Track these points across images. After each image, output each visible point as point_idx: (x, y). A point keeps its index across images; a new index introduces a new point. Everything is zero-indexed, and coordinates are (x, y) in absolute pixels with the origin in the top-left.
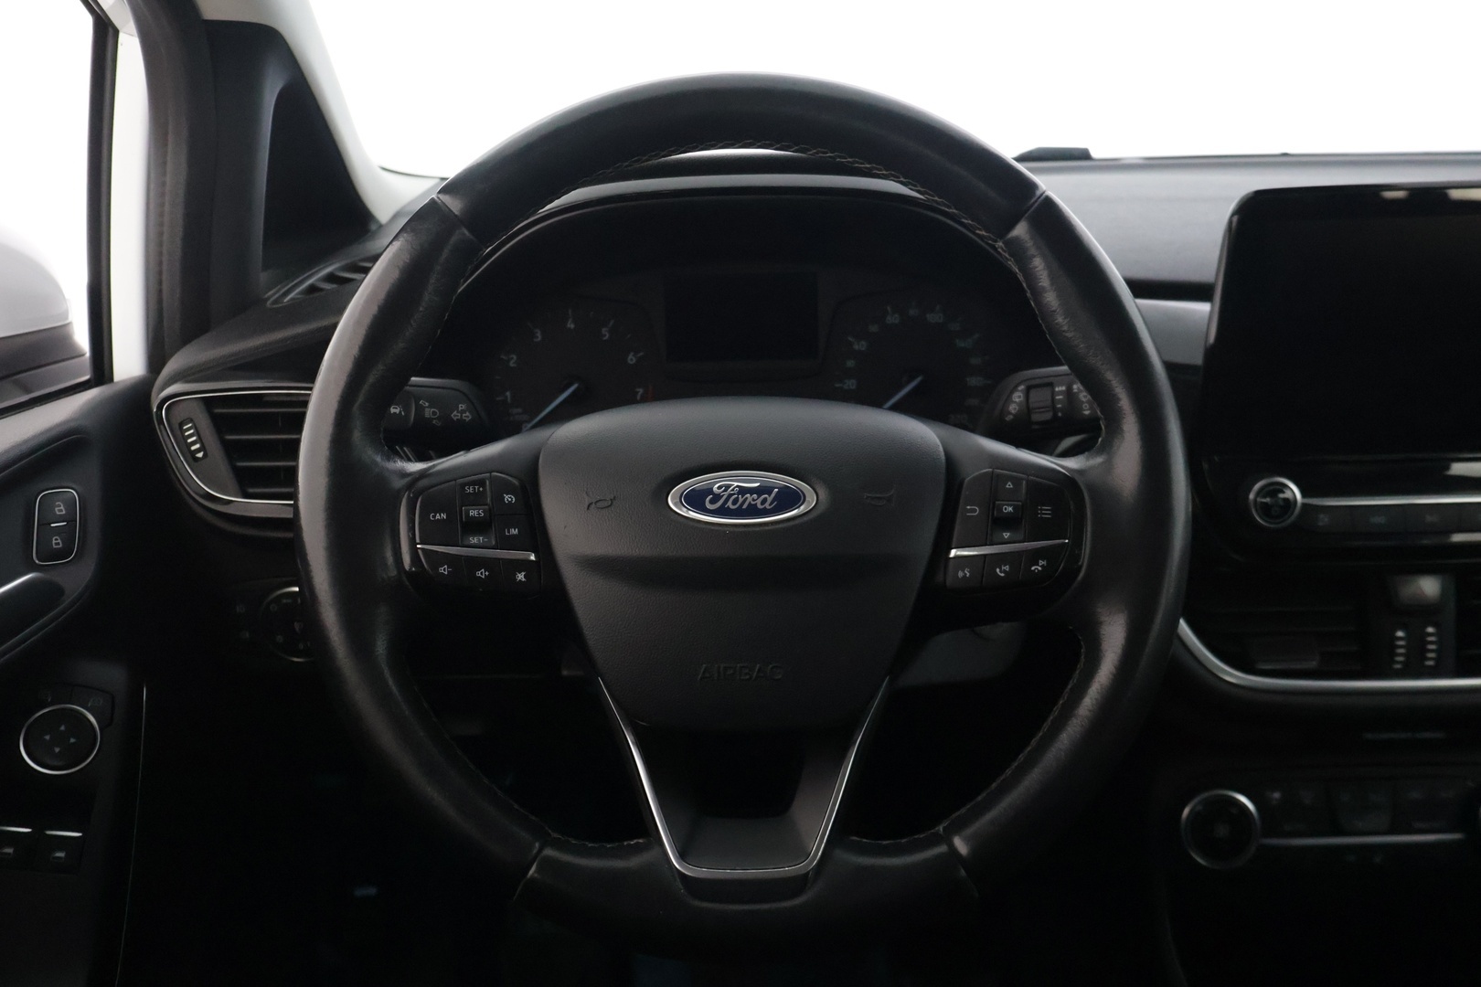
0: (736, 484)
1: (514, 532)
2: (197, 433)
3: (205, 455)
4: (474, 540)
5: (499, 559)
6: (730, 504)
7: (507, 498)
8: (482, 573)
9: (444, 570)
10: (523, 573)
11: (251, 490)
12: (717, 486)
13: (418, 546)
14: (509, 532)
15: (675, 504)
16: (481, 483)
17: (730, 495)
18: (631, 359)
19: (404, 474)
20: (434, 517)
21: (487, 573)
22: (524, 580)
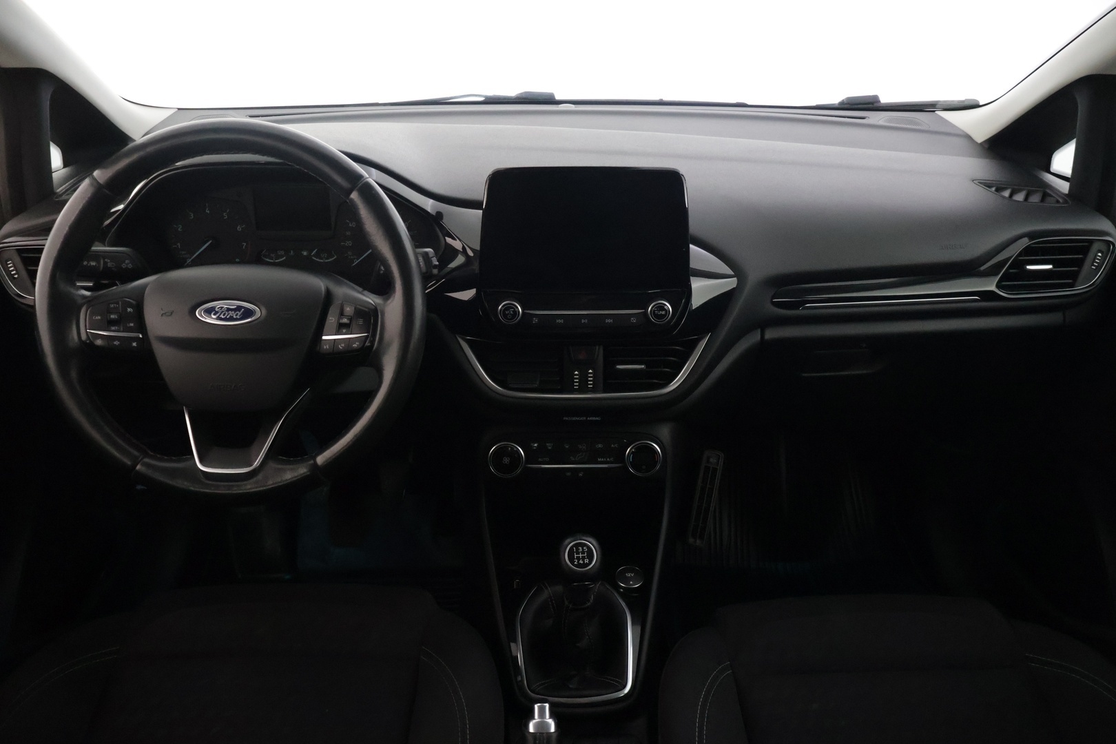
0: (226, 306)
2: (14, 266)
3: (18, 276)
4: (113, 328)
5: (125, 337)
6: (222, 315)
7: (129, 310)
8: (116, 343)
9: (101, 342)
10: (136, 343)
13: (88, 331)
14: (130, 325)
15: (199, 315)
16: (118, 303)
18: (239, 229)
19: (84, 298)
20: (95, 318)
21: (119, 343)
22: (136, 346)
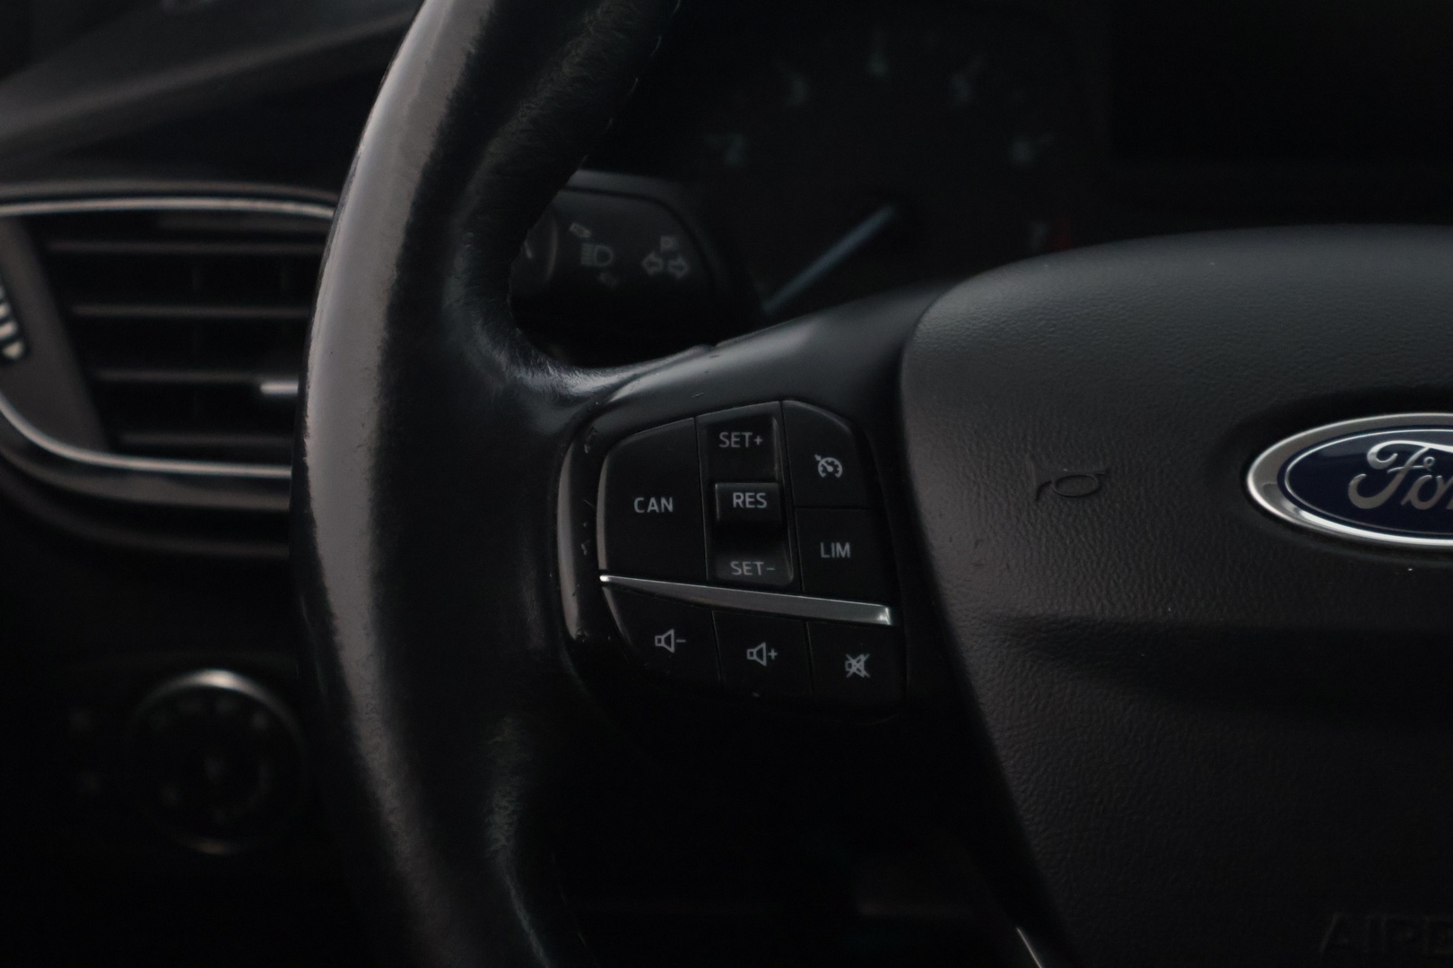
0: (1427, 446)
1: (842, 550)
3: (27, 352)
4: (742, 569)
5: (804, 619)
6: (1412, 496)
7: (825, 465)
8: (760, 654)
9: (666, 640)
10: (863, 658)
11: (132, 438)
12: (1376, 448)
13: (604, 578)
14: (828, 551)
15: (1265, 492)
16: (759, 424)
17: (1412, 475)
18: (1022, 152)
19: (564, 400)
20: (644, 505)
21: (773, 654)
22: (863, 673)
